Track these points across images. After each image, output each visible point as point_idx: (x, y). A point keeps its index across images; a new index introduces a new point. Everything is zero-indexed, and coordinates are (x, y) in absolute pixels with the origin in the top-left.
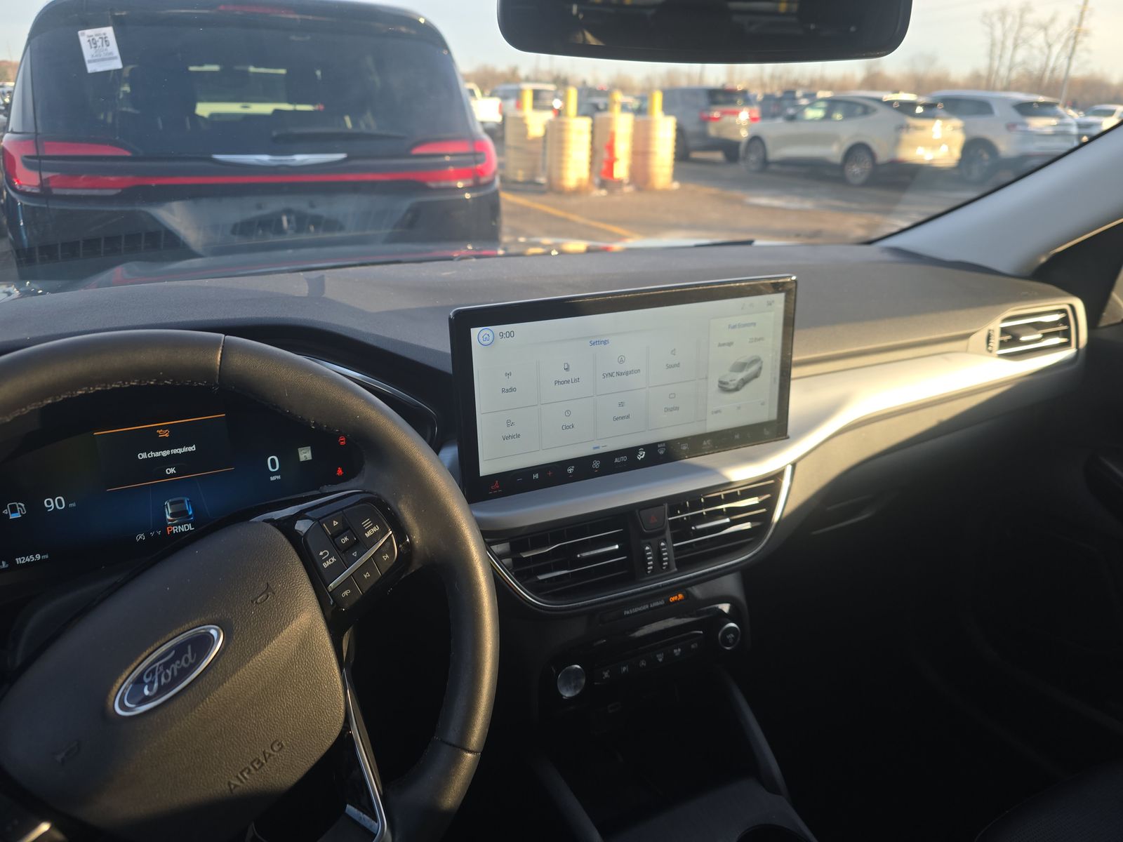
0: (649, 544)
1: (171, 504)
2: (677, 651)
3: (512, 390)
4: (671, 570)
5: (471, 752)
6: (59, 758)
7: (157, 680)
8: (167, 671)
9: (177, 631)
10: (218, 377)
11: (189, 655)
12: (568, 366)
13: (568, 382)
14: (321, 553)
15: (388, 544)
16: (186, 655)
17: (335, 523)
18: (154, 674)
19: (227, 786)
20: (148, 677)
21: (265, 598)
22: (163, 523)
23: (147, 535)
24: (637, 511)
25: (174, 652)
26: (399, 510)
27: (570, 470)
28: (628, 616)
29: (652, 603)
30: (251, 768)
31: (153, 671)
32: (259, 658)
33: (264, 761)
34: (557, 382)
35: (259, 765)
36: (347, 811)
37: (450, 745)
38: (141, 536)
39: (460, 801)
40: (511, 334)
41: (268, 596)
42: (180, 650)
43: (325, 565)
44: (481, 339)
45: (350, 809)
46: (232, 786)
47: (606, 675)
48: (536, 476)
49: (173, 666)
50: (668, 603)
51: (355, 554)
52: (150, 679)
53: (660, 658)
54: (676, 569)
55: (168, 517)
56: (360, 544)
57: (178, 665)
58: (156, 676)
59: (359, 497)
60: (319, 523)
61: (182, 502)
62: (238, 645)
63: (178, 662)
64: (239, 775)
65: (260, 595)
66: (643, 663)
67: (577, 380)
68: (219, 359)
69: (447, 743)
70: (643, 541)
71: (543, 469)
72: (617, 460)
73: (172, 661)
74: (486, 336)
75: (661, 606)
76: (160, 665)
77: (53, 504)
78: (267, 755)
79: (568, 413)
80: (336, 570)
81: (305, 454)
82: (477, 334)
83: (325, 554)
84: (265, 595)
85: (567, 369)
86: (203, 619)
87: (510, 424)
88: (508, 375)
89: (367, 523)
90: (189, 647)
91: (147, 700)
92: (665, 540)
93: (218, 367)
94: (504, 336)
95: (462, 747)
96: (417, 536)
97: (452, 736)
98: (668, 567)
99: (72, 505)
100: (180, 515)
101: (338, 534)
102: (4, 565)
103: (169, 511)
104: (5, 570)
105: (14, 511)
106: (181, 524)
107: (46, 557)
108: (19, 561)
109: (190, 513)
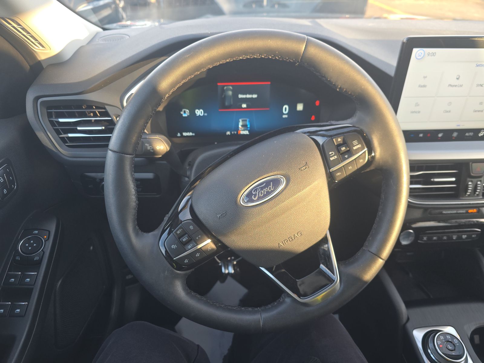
0: (472, 181)
1: (242, 121)
2: (464, 237)
3: (424, 86)
4: (478, 197)
5: (382, 259)
6: (218, 216)
7: (257, 194)
8: (262, 191)
9: (267, 175)
10: (301, 58)
11: (271, 187)
12: (459, 77)
13: (456, 86)
14: (330, 153)
15: (364, 154)
16: (270, 186)
17: (339, 140)
18: (256, 191)
19: (278, 244)
20: (254, 192)
21: (305, 169)
22: (237, 129)
23: (231, 133)
24: (471, 163)
25: (265, 184)
26: (372, 139)
27: (440, 135)
28: (445, 214)
29: (459, 211)
30: (288, 239)
31: (256, 190)
32: (299, 194)
33: (294, 239)
34: (450, 85)
35: (291, 240)
36: (320, 267)
37: (372, 253)
38: (228, 133)
39: (372, 278)
40: (434, 54)
41: (306, 168)
42: (268, 183)
43: (331, 159)
44: (417, 55)
45: (322, 266)
46: (280, 245)
47: (425, 238)
48: (421, 135)
49: (264, 189)
50: (467, 212)
51: (346, 156)
52: (255, 193)
53: (455, 237)
54: (481, 197)
55: (240, 126)
56: (350, 153)
57: (267, 190)
58: (257, 192)
59: (353, 129)
60: (332, 138)
61: (246, 121)
62: (292, 187)
63: (266, 188)
64: (283, 242)
65: (303, 167)
66: (445, 238)
67: (461, 86)
68: (304, 48)
69: (370, 252)
70: (468, 179)
71: (425, 132)
72: (467, 134)
73: (264, 187)
74: (420, 54)
75: (463, 213)
76: (259, 188)
77: (199, 112)
78: (295, 236)
79: (450, 104)
80: (337, 162)
81: (300, 107)
82: (416, 52)
83: (332, 154)
84: (305, 167)
85: (458, 79)
86: (278, 172)
87: (417, 105)
88: (425, 77)
89: (355, 142)
90: (271, 183)
91: (253, 201)
92: (481, 181)
93: (302, 52)
94: (430, 55)
95: (378, 255)
96: (378, 153)
97: (373, 249)
98: (478, 195)
99: (206, 114)
100: (244, 126)
101: (340, 145)
102: (179, 135)
103: (241, 124)
104: (179, 137)
105: (185, 112)
106: (244, 130)
107: (194, 134)
108: (185, 134)
109: (249, 126)
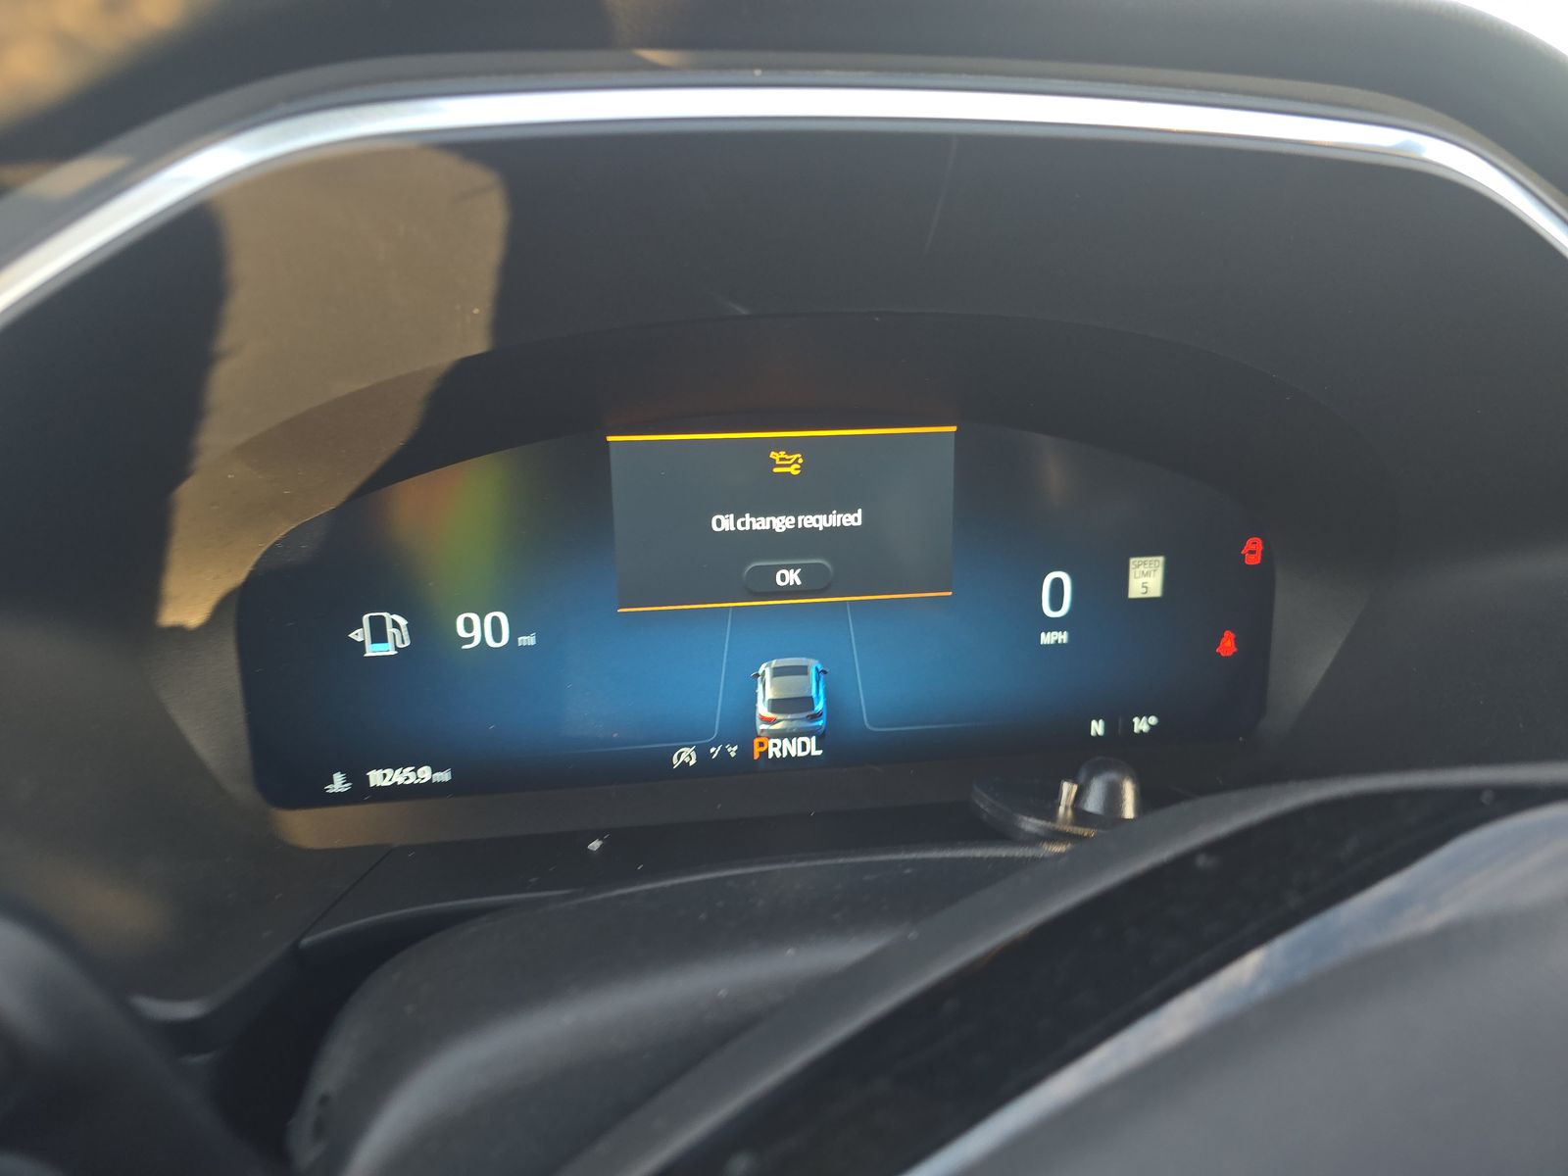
1: (777, 672)
22: (745, 731)
23: (702, 753)
38: (687, 755)
55: (763, 709)
77: (478, 629)
81: (1146, 579)
99: (527, 640)
100: (792, 707)
102: (339, 784)
103: (767, 692)
104: (339, 799)
105: (379, 635)
106: (790, 735)
107: (444, 776)
108: (377, 778)
109: (819, 706)
